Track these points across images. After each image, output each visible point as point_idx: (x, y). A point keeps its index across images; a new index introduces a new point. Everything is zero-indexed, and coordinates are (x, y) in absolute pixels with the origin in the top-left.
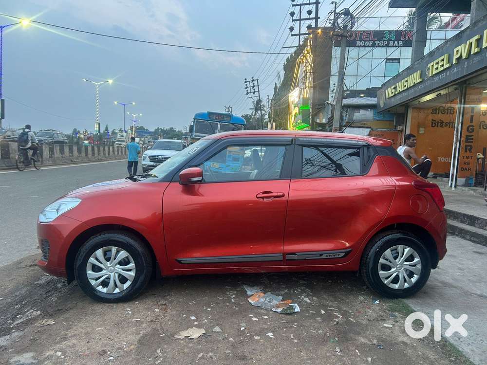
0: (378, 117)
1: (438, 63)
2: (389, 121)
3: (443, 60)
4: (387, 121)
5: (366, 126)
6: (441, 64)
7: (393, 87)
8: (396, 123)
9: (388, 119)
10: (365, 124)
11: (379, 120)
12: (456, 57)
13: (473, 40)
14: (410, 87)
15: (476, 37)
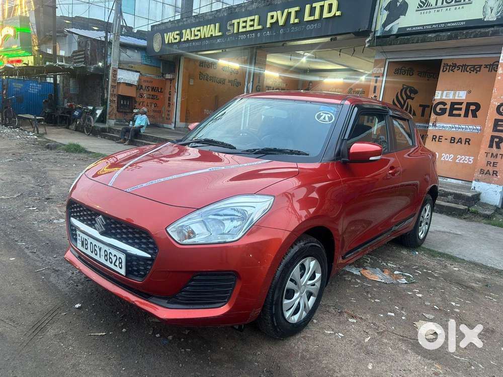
0: (146, 62)
1: (245, 22)
2: (157, 67)
3: (253, 20)
4: (154, 66)
5: (135, 69)
6: (249, 23)
7: (178, 32)
8: (163, 70)
9: (156, 65)
10: (132, 67)
11: (145, 64)
12: (269, 21)
13: (293, 10)
14: (205, 38)
15: (297, 9)
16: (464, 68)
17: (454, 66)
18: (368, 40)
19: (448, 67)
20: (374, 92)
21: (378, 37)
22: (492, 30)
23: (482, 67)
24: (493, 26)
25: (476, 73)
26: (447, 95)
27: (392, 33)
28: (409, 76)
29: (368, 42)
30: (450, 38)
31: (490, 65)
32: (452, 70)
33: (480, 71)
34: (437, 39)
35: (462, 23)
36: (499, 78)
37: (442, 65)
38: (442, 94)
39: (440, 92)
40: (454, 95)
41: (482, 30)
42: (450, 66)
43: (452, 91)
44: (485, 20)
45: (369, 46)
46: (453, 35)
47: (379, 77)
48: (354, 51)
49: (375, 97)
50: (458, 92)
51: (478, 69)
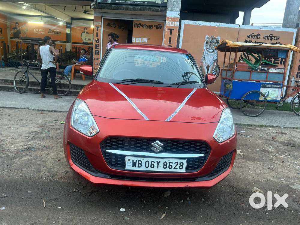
16: (144, 26)
17: (140, 24)
18: (92, 4)
19: (137, 25)
20: (97, 36)
21: (99, 3)
22: (160, 9)
23: (153, 26)
24: (159, 6)
25: (151, 29)
26: (138, 40)
27: (108, 2)
28: (114, 28)
29: (93, 5)
30: (140, 10)
31: (157, 26)
32: (139, 27)
33: (152, 28)
34: (134, 9)
35: (145, 3)
36: (166, 33)
37: (134, 23)
38: (136, 40)
39: (135, 38)
40: (142, 40)
41: (156, 8)
42: (138, 24)
43: (140, 38)
44: (156, 3)
45: (94, 8)
46: (142, 8)
47: (99, 27)
48: (76, 8)
49: (98, 39)
50: (143, 38)
51: (151, 27)
